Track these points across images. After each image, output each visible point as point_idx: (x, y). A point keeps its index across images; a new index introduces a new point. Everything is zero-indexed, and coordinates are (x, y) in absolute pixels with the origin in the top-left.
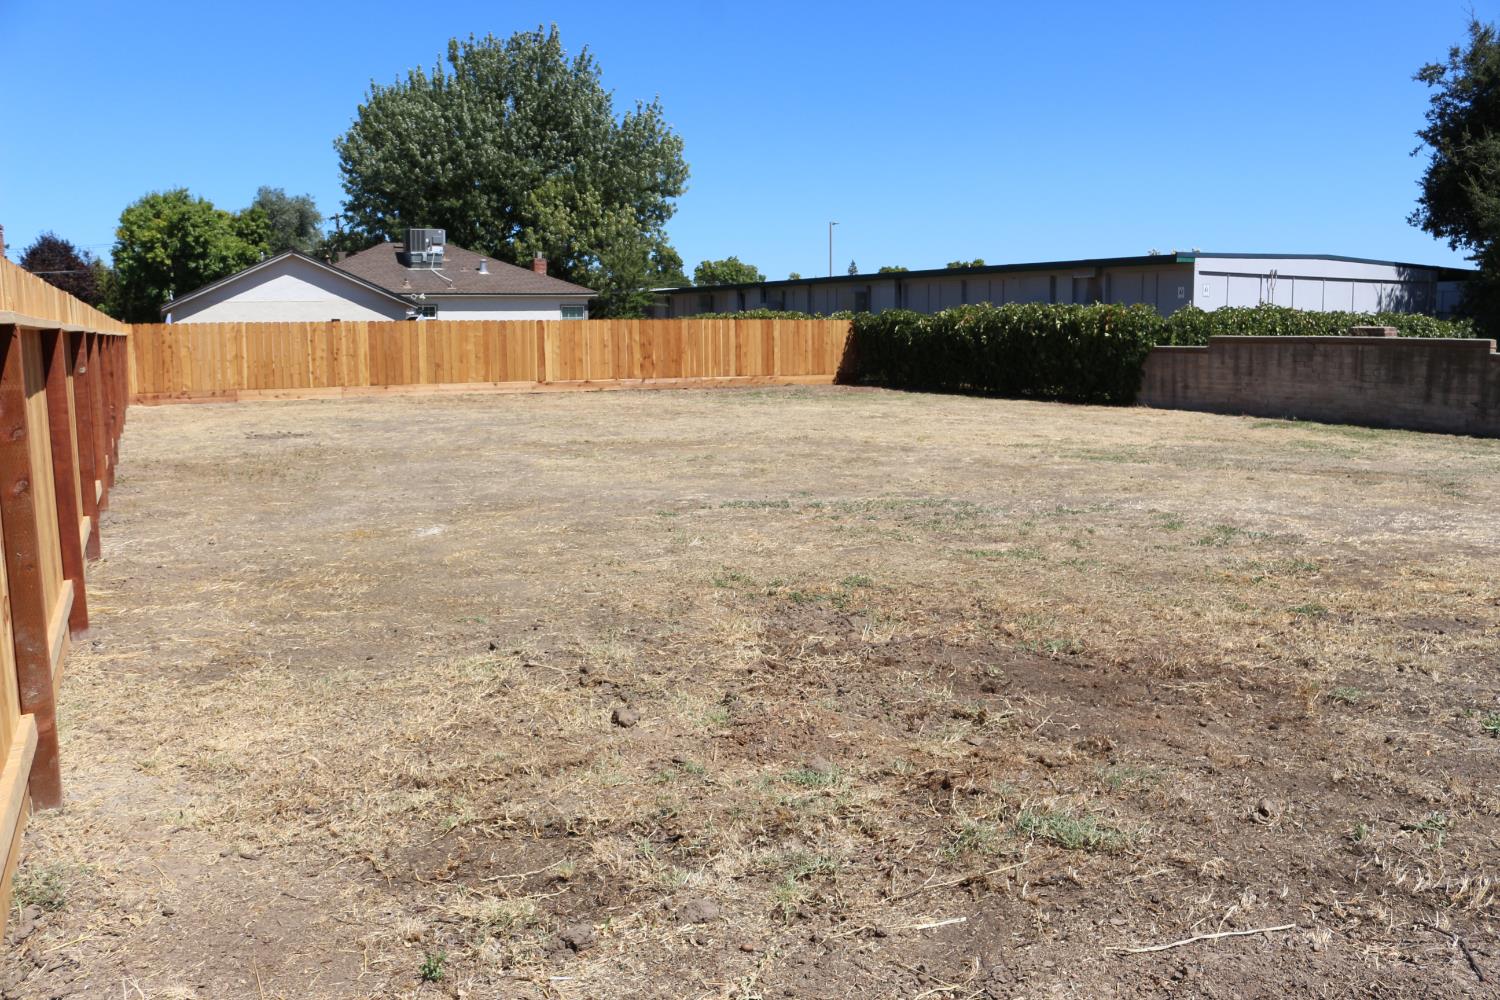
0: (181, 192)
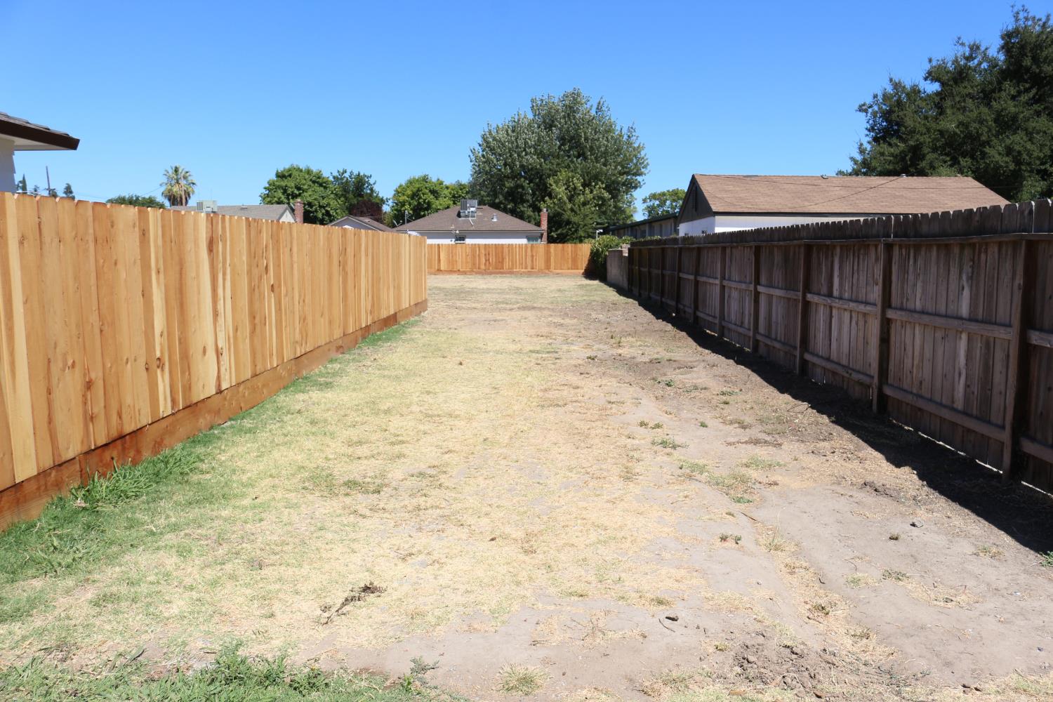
0: (426, 176)
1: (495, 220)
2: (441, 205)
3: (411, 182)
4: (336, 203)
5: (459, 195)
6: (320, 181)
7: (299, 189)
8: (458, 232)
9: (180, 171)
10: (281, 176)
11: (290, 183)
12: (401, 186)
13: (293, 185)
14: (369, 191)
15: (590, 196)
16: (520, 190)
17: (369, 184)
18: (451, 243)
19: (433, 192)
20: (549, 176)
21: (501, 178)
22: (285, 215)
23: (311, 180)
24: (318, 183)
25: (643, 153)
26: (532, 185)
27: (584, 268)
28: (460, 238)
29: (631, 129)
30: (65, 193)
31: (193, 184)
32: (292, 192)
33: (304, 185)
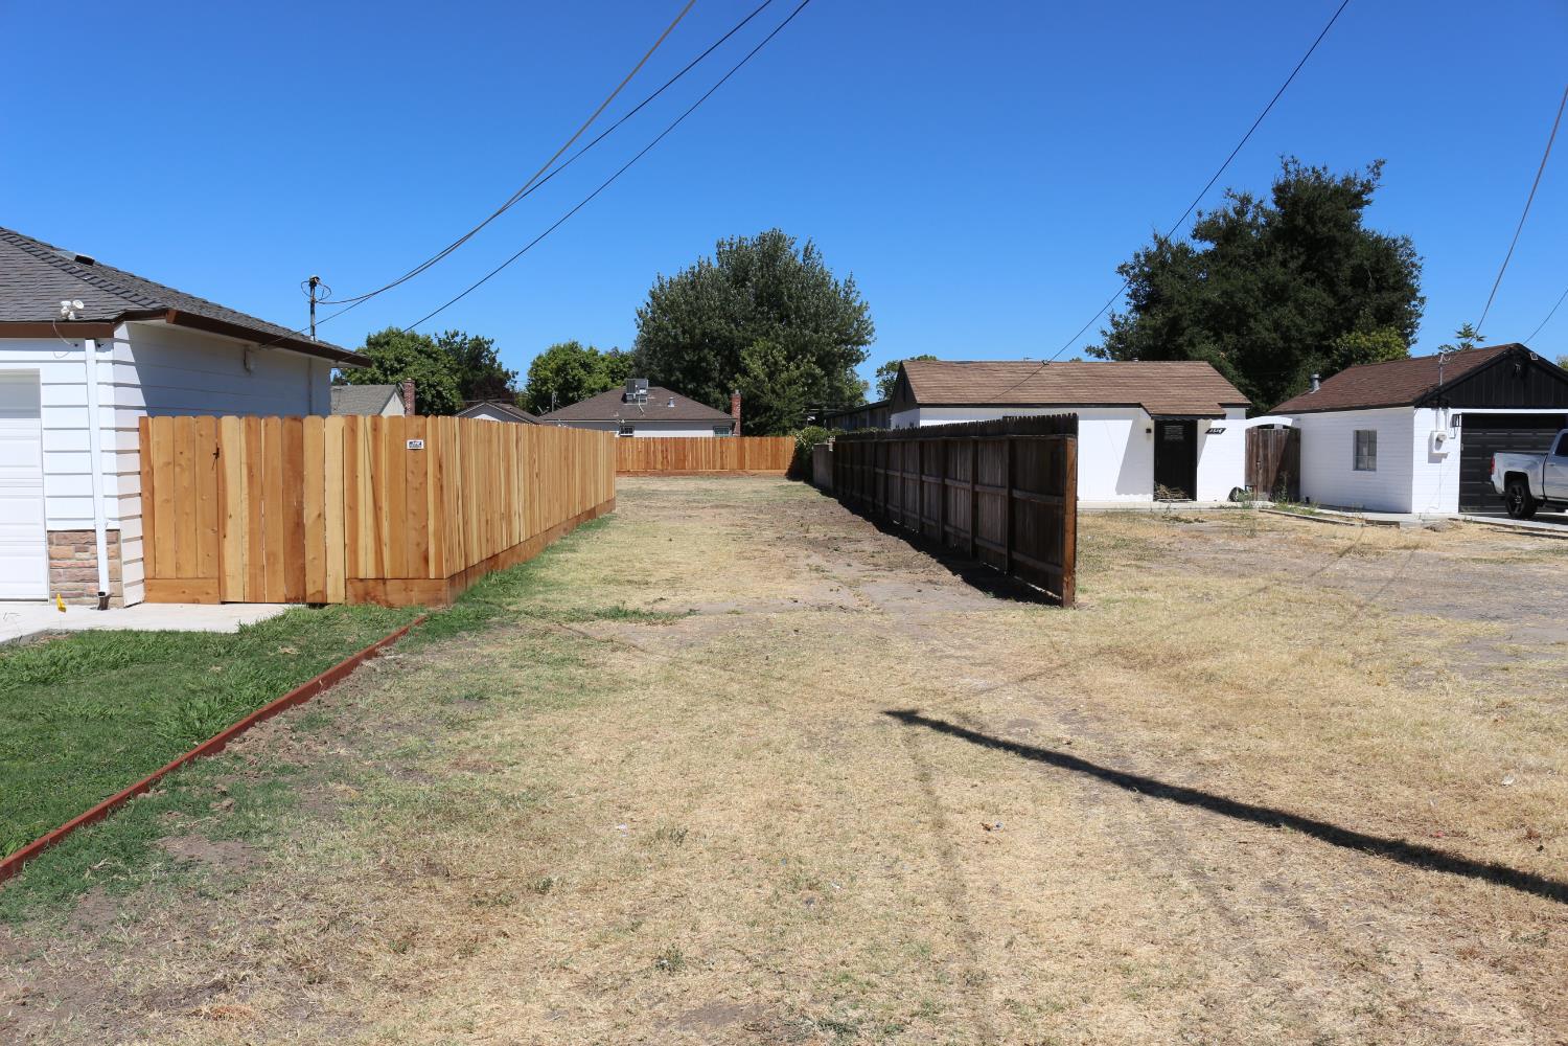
0: (574, 344)
1: (672, 405)
2: (595, 383)
3: (553, 353)
4: (450, 381)
5: (621, 370)
6: (429, 350)
7: (400, 361)
8: (623, 421)
10: (374, 343)
11: (389, 355)
12: (540, 357)
13: (392, 356)
14: (488, 362)
15: (796, 373)
16: (704, 364)
17: (489, 352)
18: (616, 436)
19: (585, 366)
20: (742, 347)
21: (678, 349)
22: (393, 397)
23: (416, 349)
24: (425, 353)
25: (866, 314)
26: (719, 358)
27: (787, 467)
28: (626, 429)
29: (849, 283)
32: (392, 366)
33: (407, 356)
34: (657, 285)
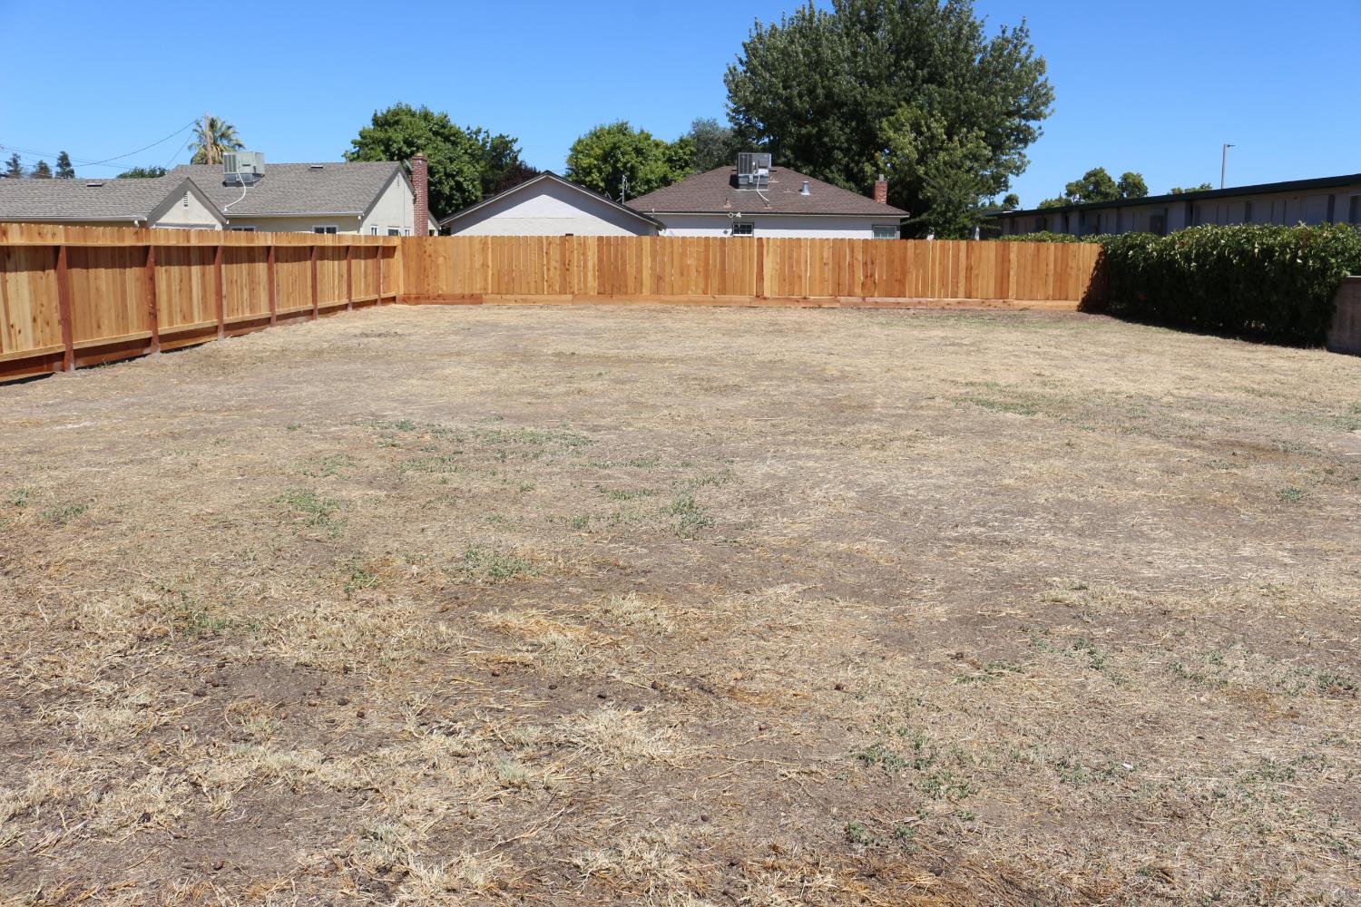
0: (622, 125)
1: (806, 193)
2: (652, 172)
3: (597, 135)
4: (472, 169)
6: (446, 131)
7: (409, 143)
8: (739, 215)
9: (219, 125)
10: (381, 123)
11: (397, 135)
12: (580, 141)
13: (401, 138)
15: (959, 153)
16: (826, 139)
17: (512, 151)
18: (724, 236)
19: (639, 151)
20: (880, 116)
22: (395, 181)
23: (430, 130)
24: (441, 135)
27: (1083, 293)
28: (742, 226)
29: (1021, 33)
30: (59, 165)
31: (240, 146)
32: (400, 149)
33: (419, 137)
34: (754, 34)
